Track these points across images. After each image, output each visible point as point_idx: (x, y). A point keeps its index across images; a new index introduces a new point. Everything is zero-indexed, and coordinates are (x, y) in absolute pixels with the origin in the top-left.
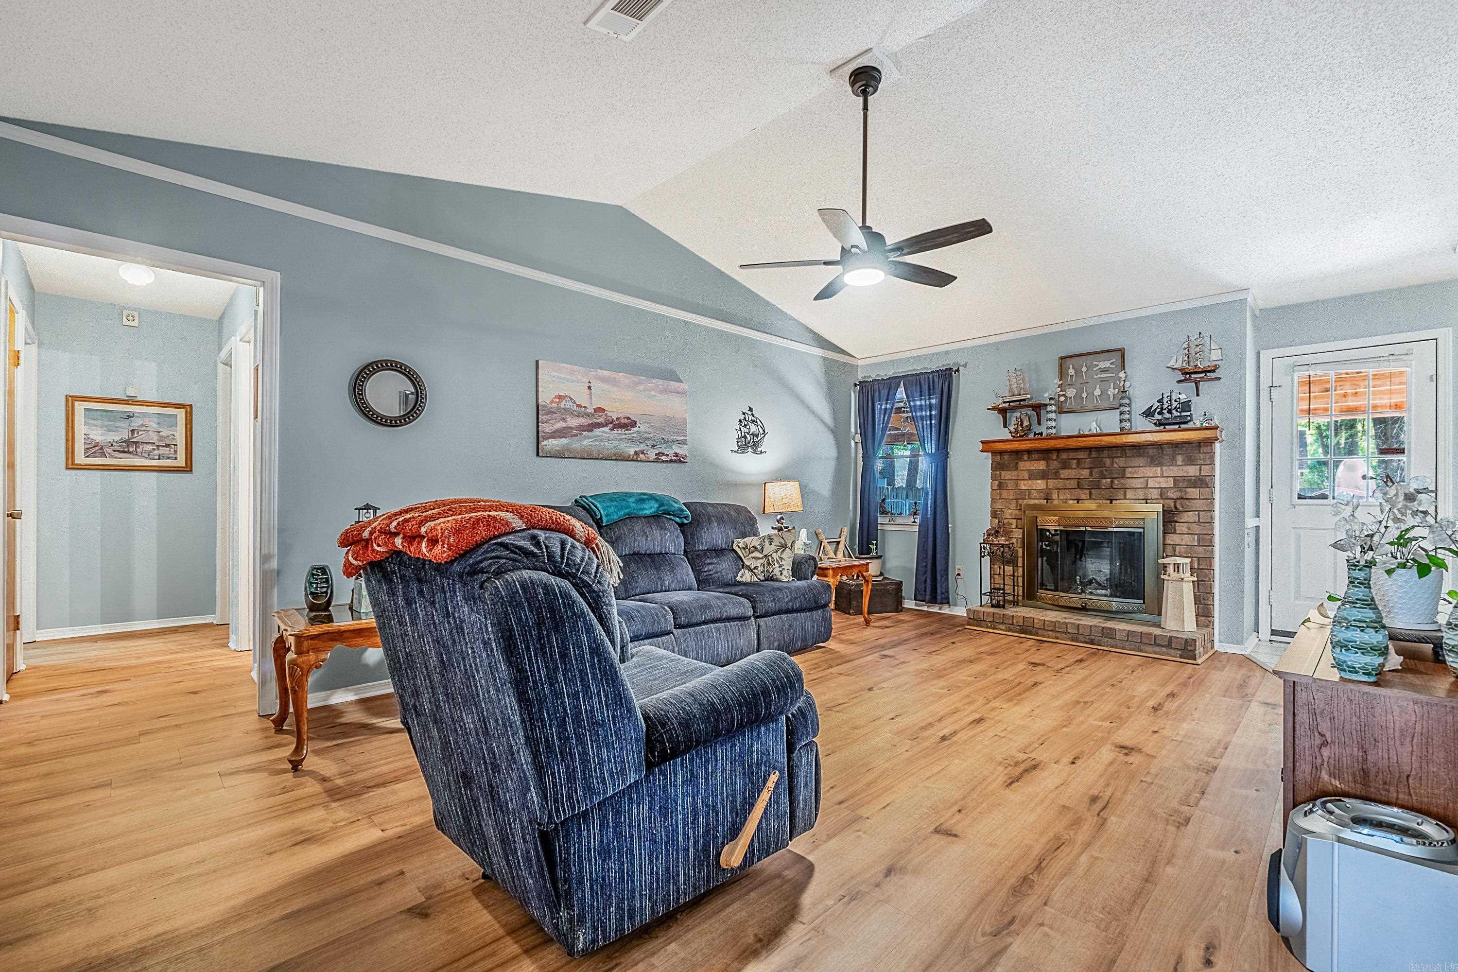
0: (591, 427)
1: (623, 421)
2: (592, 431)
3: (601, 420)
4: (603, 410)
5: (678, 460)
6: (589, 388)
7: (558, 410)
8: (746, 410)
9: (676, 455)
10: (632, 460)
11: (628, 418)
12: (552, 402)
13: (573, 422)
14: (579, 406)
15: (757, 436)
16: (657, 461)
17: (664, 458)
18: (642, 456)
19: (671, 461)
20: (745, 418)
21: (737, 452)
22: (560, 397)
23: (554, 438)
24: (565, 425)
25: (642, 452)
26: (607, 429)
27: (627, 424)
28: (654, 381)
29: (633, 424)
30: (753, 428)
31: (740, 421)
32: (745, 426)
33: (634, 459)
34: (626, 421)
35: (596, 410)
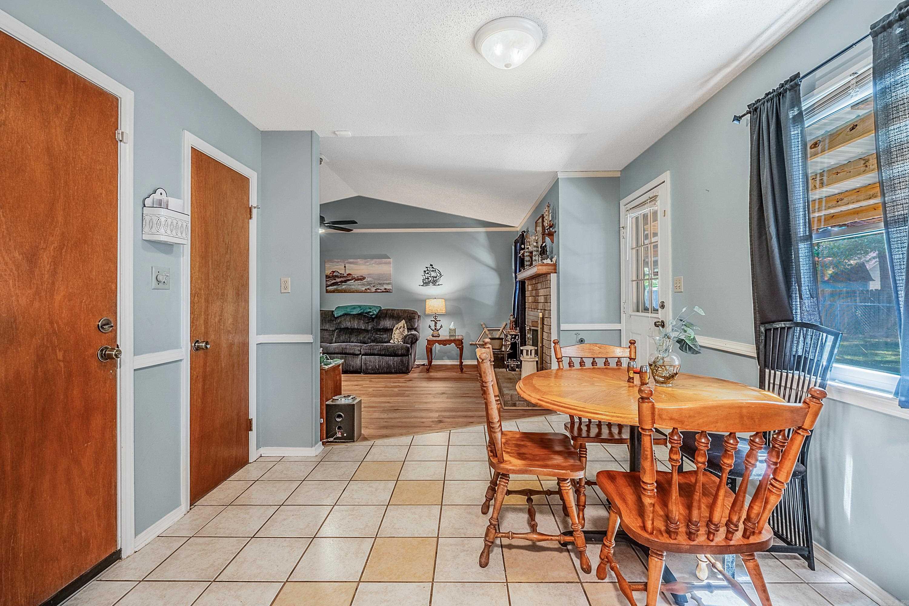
0: (345, 281)
1: (359, 278)
2: (346, 282)
3: (350, 278)
4: (351, 274)
5: (387, 291)
6: (345, 267)
7: (333, 276)
8: (429, 266)
9: (385, 289)
10: (364, 292)
11: (362, 276)
12: (330, 274)
13: (338, 280)
14: (341, 274)
15: (436, 277)
16: (376, 292)
17: (379, 291)
18: (368, 291)
19: (383, 292)
20: (428, 270)
21: (423, 286)
22: (334, 272)
23: (331, 286)
24: (335, 281)
25: (369, 289)
26: (352, 281)
27: (362, 278)
28: (374, 260)
29: (364, 278)
30: (433, 274)
31: (425, 271)
32: (428, 273)
33: (365, 291)
34: (361, 277)
35: (348, 275)
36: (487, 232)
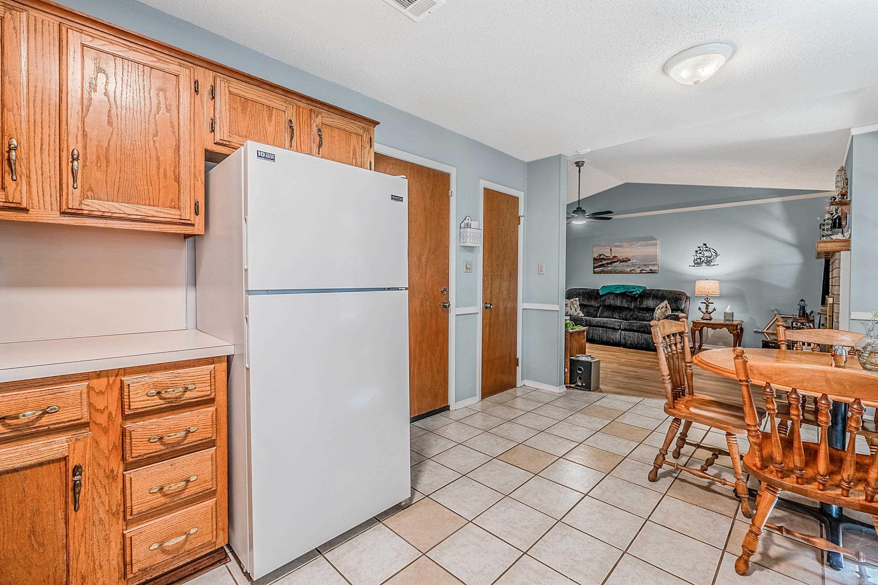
0: (611, 263)
1: (625, 259)
2: (612, 264)
3: (616, 260)
4: (616, 257)
5: (652, 272)
6: (611, 250)
7: (600, 259)
8: (702, 245)
9: (651, 270)
10: (629, 273)
11: (627, 258)
12: (597, 257)
13: (604, 262)
14: (607, 257)
15: (710, 257)
16: (641, 273)
17: (644, 272)
18: (633, 272)
19: (648, 273)
20: (700, 250)
21: (694, 266)
22: (600, 255)
23: (598, 268)
24: (602, 263)
25: (633, 270)
26: (618, 263)
27: (628, 260)
28: (639, 242)
29: (629, 260)
30: (707, 254)
31: (697, 251)
32: (700, 253)
33: (630, 272)
34: (626, 259)
35: (613, 257)
36: (783, 202)
